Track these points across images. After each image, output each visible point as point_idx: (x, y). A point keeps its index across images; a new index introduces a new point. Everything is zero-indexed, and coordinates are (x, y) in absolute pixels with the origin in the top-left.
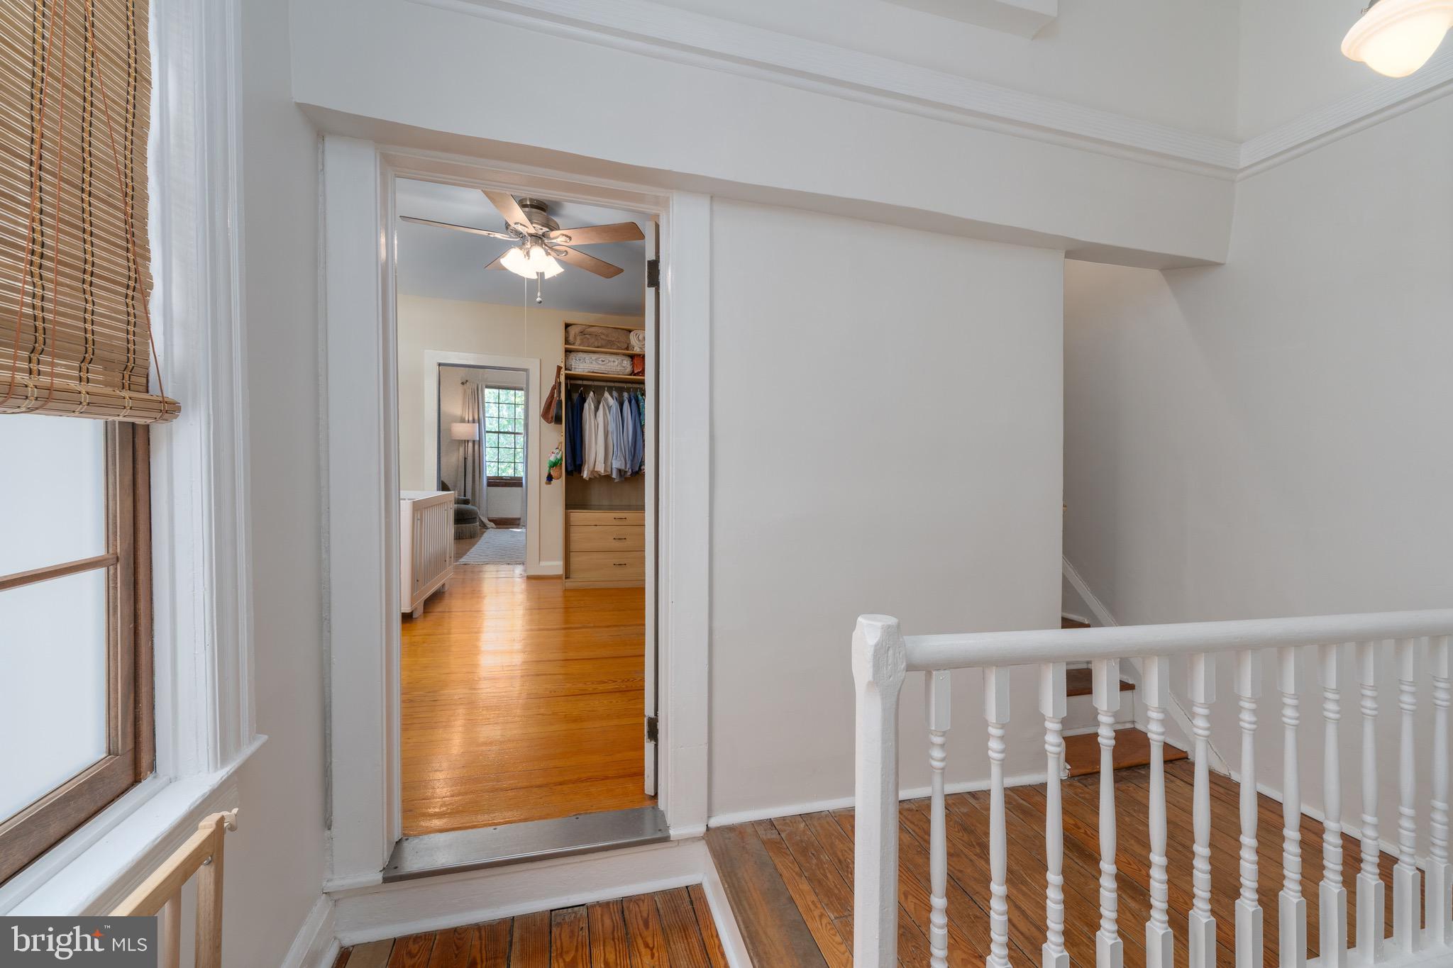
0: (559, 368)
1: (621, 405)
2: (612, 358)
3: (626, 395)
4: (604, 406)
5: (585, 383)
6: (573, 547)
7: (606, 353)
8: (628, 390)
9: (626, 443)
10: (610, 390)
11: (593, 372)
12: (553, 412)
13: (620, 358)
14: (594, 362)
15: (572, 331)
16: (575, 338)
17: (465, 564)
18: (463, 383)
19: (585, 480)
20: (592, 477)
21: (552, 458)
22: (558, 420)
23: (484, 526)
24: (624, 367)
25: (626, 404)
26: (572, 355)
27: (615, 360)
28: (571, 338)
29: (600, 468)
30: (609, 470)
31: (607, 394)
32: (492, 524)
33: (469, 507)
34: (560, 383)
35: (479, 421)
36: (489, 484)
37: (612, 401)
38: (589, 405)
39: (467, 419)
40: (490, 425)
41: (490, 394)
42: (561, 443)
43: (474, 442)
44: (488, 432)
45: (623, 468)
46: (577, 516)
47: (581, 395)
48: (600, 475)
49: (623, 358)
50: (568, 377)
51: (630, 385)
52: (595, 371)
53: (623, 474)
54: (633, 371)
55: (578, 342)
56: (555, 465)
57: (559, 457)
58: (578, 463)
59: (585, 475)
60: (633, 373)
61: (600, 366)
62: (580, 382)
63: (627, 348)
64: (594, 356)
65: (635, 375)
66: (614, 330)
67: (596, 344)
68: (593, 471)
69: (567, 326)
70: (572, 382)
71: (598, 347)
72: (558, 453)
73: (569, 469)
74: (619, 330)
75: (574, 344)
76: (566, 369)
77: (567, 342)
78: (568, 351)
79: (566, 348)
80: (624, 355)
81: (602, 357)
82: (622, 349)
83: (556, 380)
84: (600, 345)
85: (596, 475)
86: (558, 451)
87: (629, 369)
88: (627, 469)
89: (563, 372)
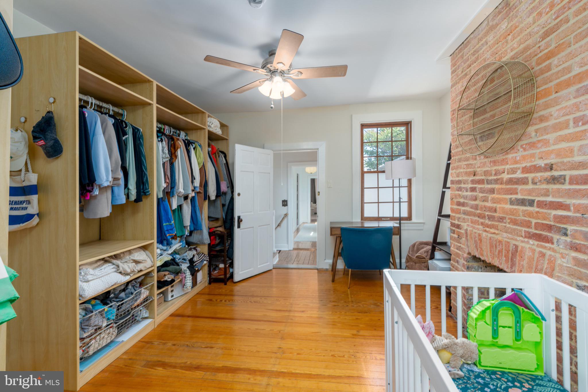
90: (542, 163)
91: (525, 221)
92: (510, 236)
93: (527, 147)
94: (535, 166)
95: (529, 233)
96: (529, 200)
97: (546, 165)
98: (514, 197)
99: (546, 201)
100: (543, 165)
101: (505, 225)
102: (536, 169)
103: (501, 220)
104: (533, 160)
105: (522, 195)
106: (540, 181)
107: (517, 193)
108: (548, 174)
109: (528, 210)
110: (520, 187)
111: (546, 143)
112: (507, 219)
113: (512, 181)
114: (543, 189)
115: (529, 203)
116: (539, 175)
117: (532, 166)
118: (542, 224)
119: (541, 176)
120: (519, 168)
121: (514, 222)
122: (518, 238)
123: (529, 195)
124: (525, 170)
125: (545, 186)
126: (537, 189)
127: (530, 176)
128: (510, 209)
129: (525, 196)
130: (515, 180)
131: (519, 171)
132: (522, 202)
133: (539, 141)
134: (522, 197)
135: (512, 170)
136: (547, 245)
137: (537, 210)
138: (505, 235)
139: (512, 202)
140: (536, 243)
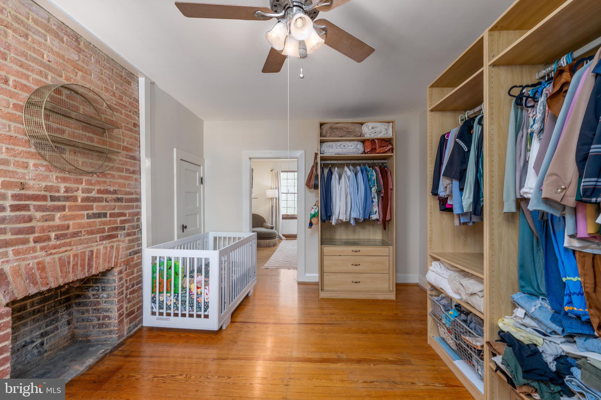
0: (316, 154)
1: (356, 175)
2: (350, 143)
3: (358, 168)
4: (344, 175)
5: (332, 162)
6: (326, 269)
7: (346, 140)
8: (359, 165)
9: (360, 201)
10: (348, 165)
11: (338, 154)
12: (313, 182)
13: (356, 143)
14: (338, 148)
15: (325, 127)
16: (326, 132)
17: (267, 268)
18: (271, 171)
19: (333, 226)
20: (337, 223)
21: (313, 212)
22: (316, 187)
23: (281, 239)
24: (358, 149)
25: (360, 174)
26: (325, 145)
27: (352, 145)
28: (324, 132)
29: (343, 218)
30: (348, 218)
31: (346, 168)
32: (284, 238)
33: (274, 231)
34: (317, 163)
35: (278, 188)
36: (283, 218)
37: (349, 173)
38: (335, 176)
39: (273, 187)
40: (283, 189)
41: (283, 175)
42: (318, 201)
43: (276, 198)
44: (282, 193)
45: (358, 217)
46: (327, 249)
47: (330, 170)
48: (342, 221)
49: (358, 143)
50: (322, 159)
51: (360, 162)
52: (339, 153)
53: (357, 220)
54: (364, 151)
55: (328, 135)
56: (313, 216)
57: (316, 211)
58: (328, 215)
59: (334, 222)
60: (364, 152)
61: (342, 150)
62: (329, 162)
63: (360, 136)
64: (338, 144)
65: (365, 153)
66: (351, 124)
67: (340, 135)
68: (338, 219)
69: (321, 125)
70: (324, 162)
71: (341, 137)
72: (316, 209)
73: (324, 218)
74: (355, 124)
75: (325, 136)
76: (321, 153)
77: (321, 135)
78: (322, 142)
79: (321, 140)
80: (358, 141)
81: (344, 143)
82: (357, 137)
83: (314, 161)
84: (342, 135)
85: (339, 221)
86: (316, 207)
87: (362, 150)
88: (361, 218)
89: (319, 156)
90: (111, 189)
91: (101, 229)
92: (85, 245)
93: (100, 175)
94: (107, 190)
95: (103, 236)
96: (103, 213)
97: (114, 190)
98: (90, 212)
99: (115, 213)
100: (112, 190)
101: (80, 238)
102: (107, 192)
103: (76, 235)
104: (105, 185)
105: (98, 210)
106: (111, 200)
107: (92, 209)
108: (115, 196)
109: (103, 221)
110: (95, 204)
111: (113, 177)
112: (83, 232)
113: (89, 199)
114: (113, 205)
115: (104, 216)
116: (110, 196)
117: (105, 189)
118: (112, 227)
119: (111, 197)
120: (94, 190)
121: (91, 233)
122: (93, 244)
123: (103, 209)
124: (99, 192)
125: (113, 204)
126: (109, 205)
127: (105, 196)
128: (88, 223)
129: (100, 210)
130: (92, 199)
131: (94, 192)
132: (99, 215)
133: (109, 174)
134: (98, 212)
135: (87, 190)
136: (114, 240)
137: (110, 219)
138: (80, 247)
139: (89, 217)
140: (107, 241)
